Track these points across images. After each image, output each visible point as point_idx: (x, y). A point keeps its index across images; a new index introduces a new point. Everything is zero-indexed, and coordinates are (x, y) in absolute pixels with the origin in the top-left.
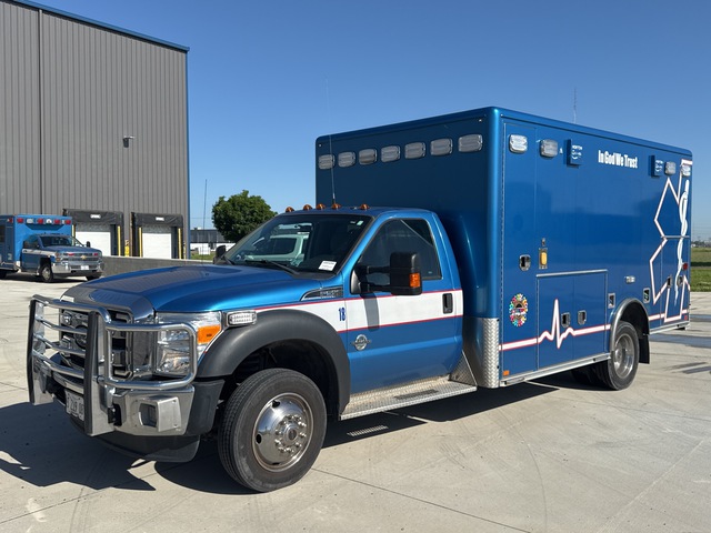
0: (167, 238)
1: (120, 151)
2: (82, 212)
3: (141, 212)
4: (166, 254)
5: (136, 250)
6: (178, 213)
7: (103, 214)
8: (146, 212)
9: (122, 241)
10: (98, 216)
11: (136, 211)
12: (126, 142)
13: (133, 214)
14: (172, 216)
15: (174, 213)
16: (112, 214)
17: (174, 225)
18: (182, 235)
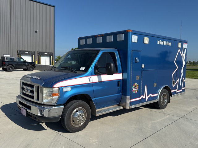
0: (48, 59)
1: (34, 34)
2: (23, 51)
3: (40, 51)
4: (48, 63)
5: (39, 62)
6: (52, 52)
7: (29, 52)
8: (42, 51)
9: (35, 59)
10: (27, 52)
11: (39, 51)
12: (36, 32)
13: (38, 52)
14: (50, 53)
15: (50, 52)
16: (31, 52)
17: (50, 55)
18: (52, 58)
